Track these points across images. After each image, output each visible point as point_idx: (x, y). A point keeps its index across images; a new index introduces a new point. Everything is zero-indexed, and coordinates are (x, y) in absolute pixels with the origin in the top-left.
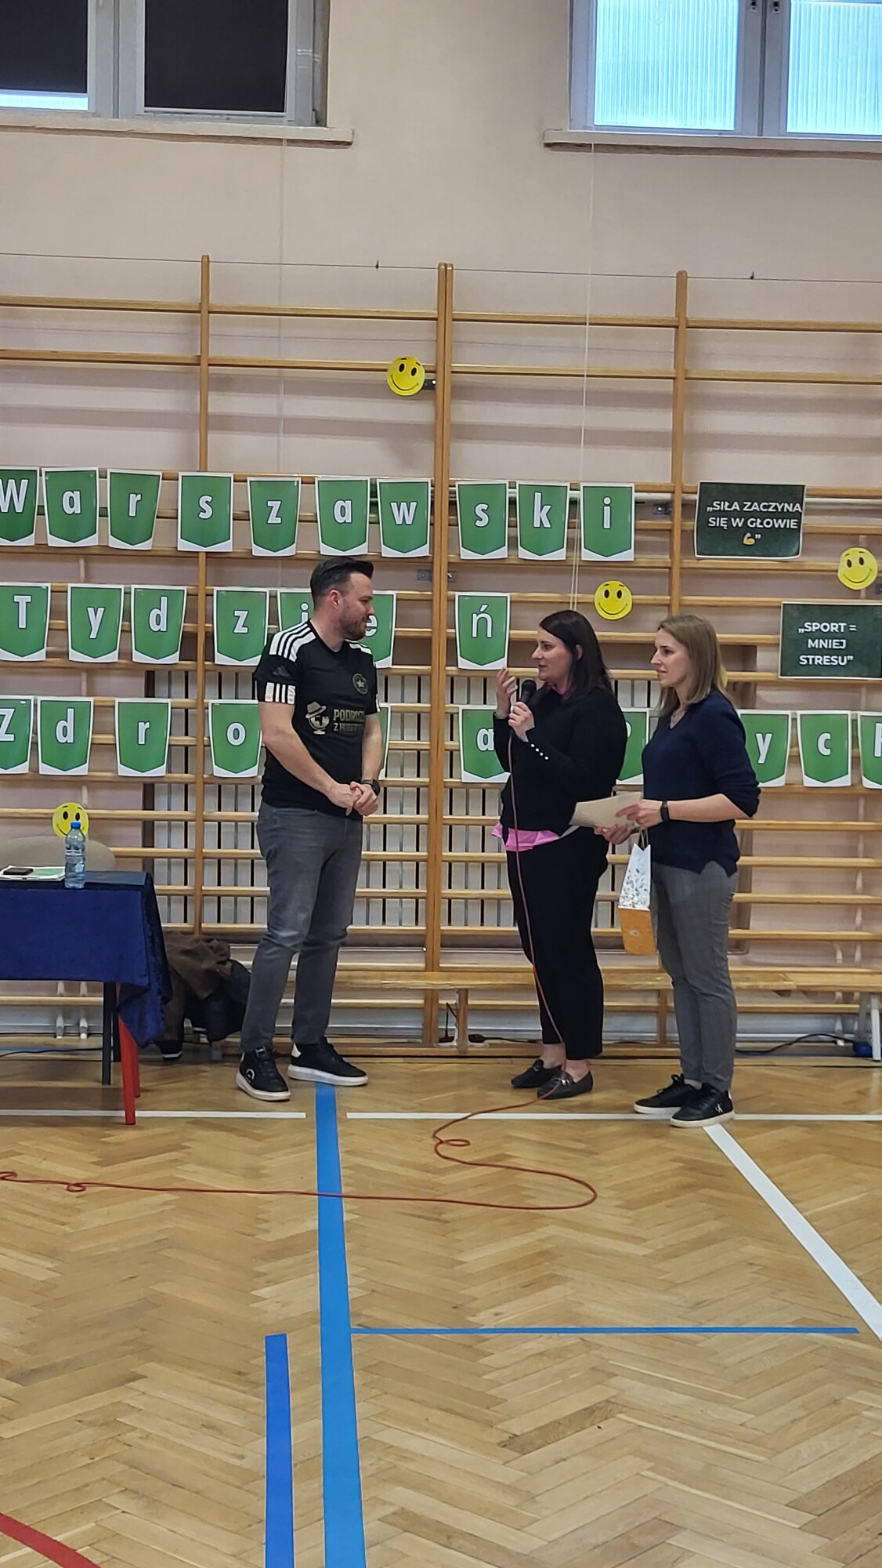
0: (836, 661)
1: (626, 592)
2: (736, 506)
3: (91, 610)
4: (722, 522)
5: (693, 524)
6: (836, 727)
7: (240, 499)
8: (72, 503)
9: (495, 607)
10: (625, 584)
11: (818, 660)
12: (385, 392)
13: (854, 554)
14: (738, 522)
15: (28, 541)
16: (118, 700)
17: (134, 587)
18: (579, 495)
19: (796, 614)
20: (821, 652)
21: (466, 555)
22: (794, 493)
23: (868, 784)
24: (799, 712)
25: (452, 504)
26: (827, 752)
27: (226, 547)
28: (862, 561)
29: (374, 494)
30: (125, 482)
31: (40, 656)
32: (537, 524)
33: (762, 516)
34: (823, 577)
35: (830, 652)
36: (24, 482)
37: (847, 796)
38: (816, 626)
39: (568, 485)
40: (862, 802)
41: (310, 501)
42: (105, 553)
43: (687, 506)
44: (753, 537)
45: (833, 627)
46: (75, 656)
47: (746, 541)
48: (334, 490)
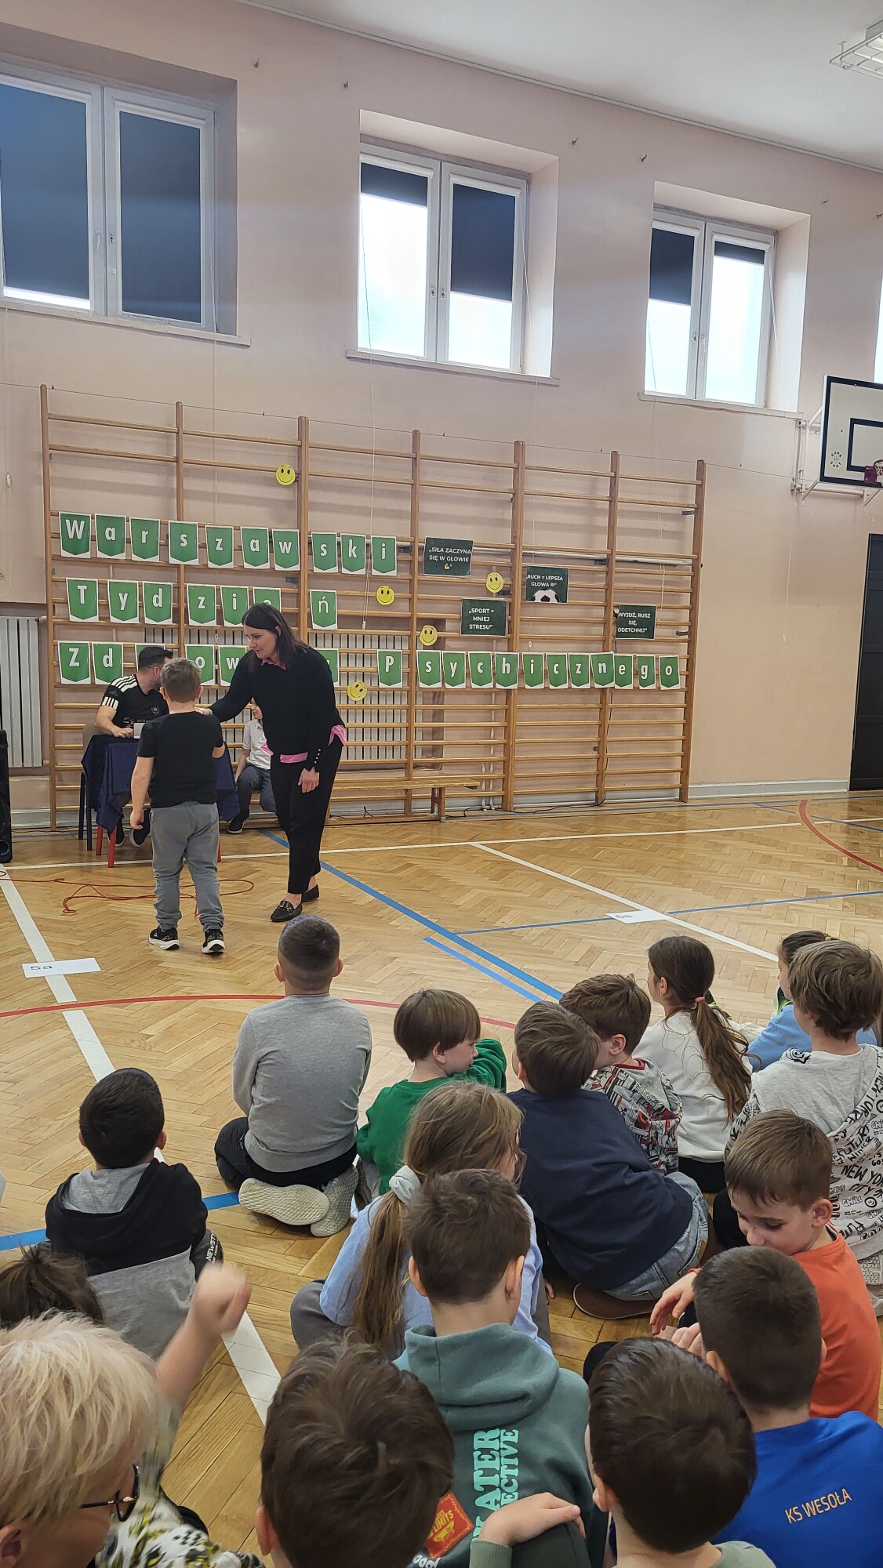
0: (486, 627)
1: (391, 591)
2: (442, 550)
3: (120, 594)
4: (435, 558)
5: (422, 559)
6: (485, 659)
7: (201, 537)
8: (111, 534)
9: (330, 598)
10: (391, 587)
11: (478, 627)
12: (274, 483)
13: (493, 575)
14: (442, 558)
15: (87, 555)
16: (136, 644)
17: (144, 582)
18: (370, 541)
19: (468, 604)
20: (478, 623)
21: (316, 570)
22: (468, 545)
23: (498, 686)
24: (469, 652)
25: (310, 543)
26: (481, 671)
27: (195, 562)
28: (496, 579)
29: (271, 537)
30: (139, 525)
31: (95, 619)
32: (350, 556)
33: (454, 555)
34: (477, 586)
35: (483, 623)
36: (83, 523)
37: (488, 692)
38: (476, 610)
39: (365, 536)
40: (493, 694)
41: (237, 539)
42: (129, 563)
43: (421, 549)
44: (448, 565)
45: (484, 611)
46: (113, 620)
47: (445, 568)
48: (250, 534)
